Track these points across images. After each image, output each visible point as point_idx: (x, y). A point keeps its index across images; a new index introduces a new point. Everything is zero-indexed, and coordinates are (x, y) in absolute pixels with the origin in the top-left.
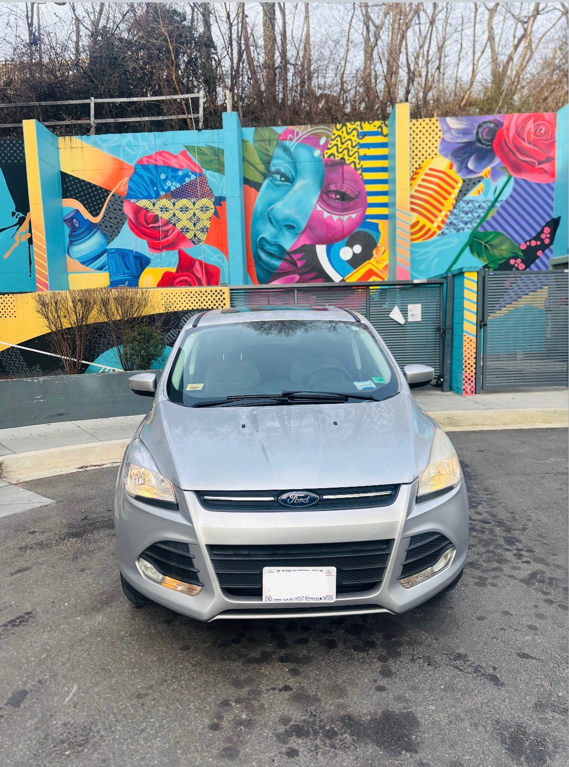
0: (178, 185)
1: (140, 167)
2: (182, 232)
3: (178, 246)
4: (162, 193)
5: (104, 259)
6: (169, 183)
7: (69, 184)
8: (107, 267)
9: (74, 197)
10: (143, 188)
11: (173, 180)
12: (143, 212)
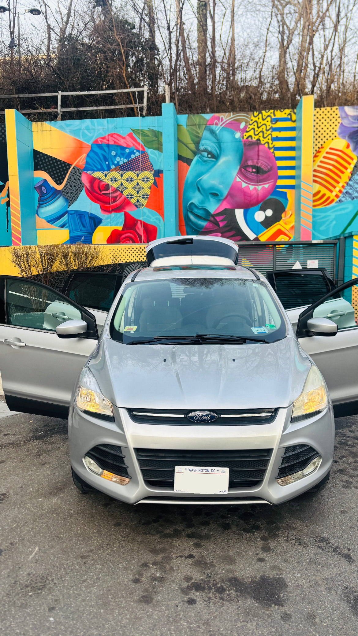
0: (125, 161)
1: (95, 146)
2: (128, 198)
3: (124, 209)
4: (113, 167)
5: (65, 218)
6: (118, 159)
7: (39, 159)
8: (67, 225)
9: (43, 169)
10: (97, 163)
11: (121, 156)
12: (97, 182)
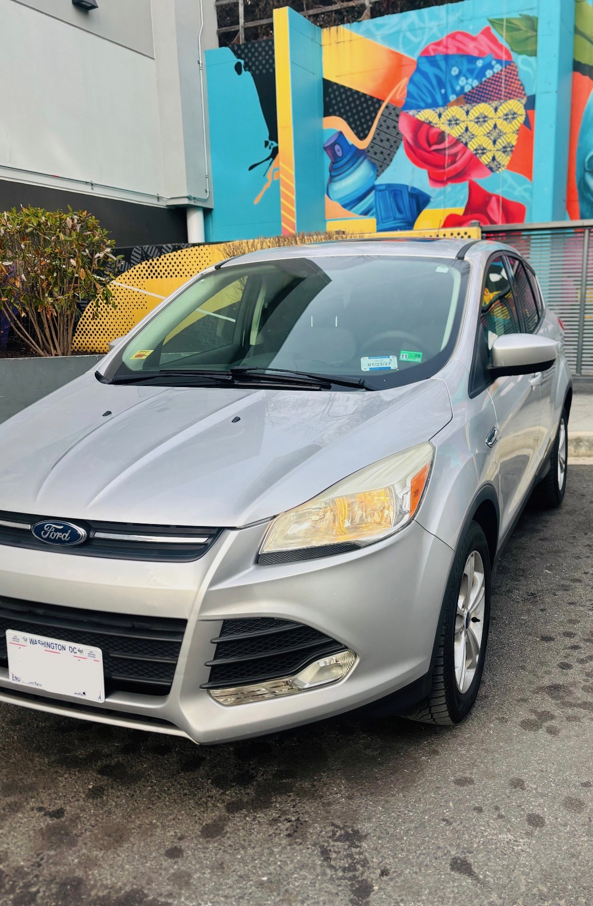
0: (476, 83)
1: (424, 60)
2: (476, 154)
3: (470, 175)
4: (453, 98)
5: (370, 199)
6: (462, 81)
7: (332, 96)
8: (374, 210)
9: (337, 113)
10: (426, 93)
11: (468, 75)
12: (424, 128)
